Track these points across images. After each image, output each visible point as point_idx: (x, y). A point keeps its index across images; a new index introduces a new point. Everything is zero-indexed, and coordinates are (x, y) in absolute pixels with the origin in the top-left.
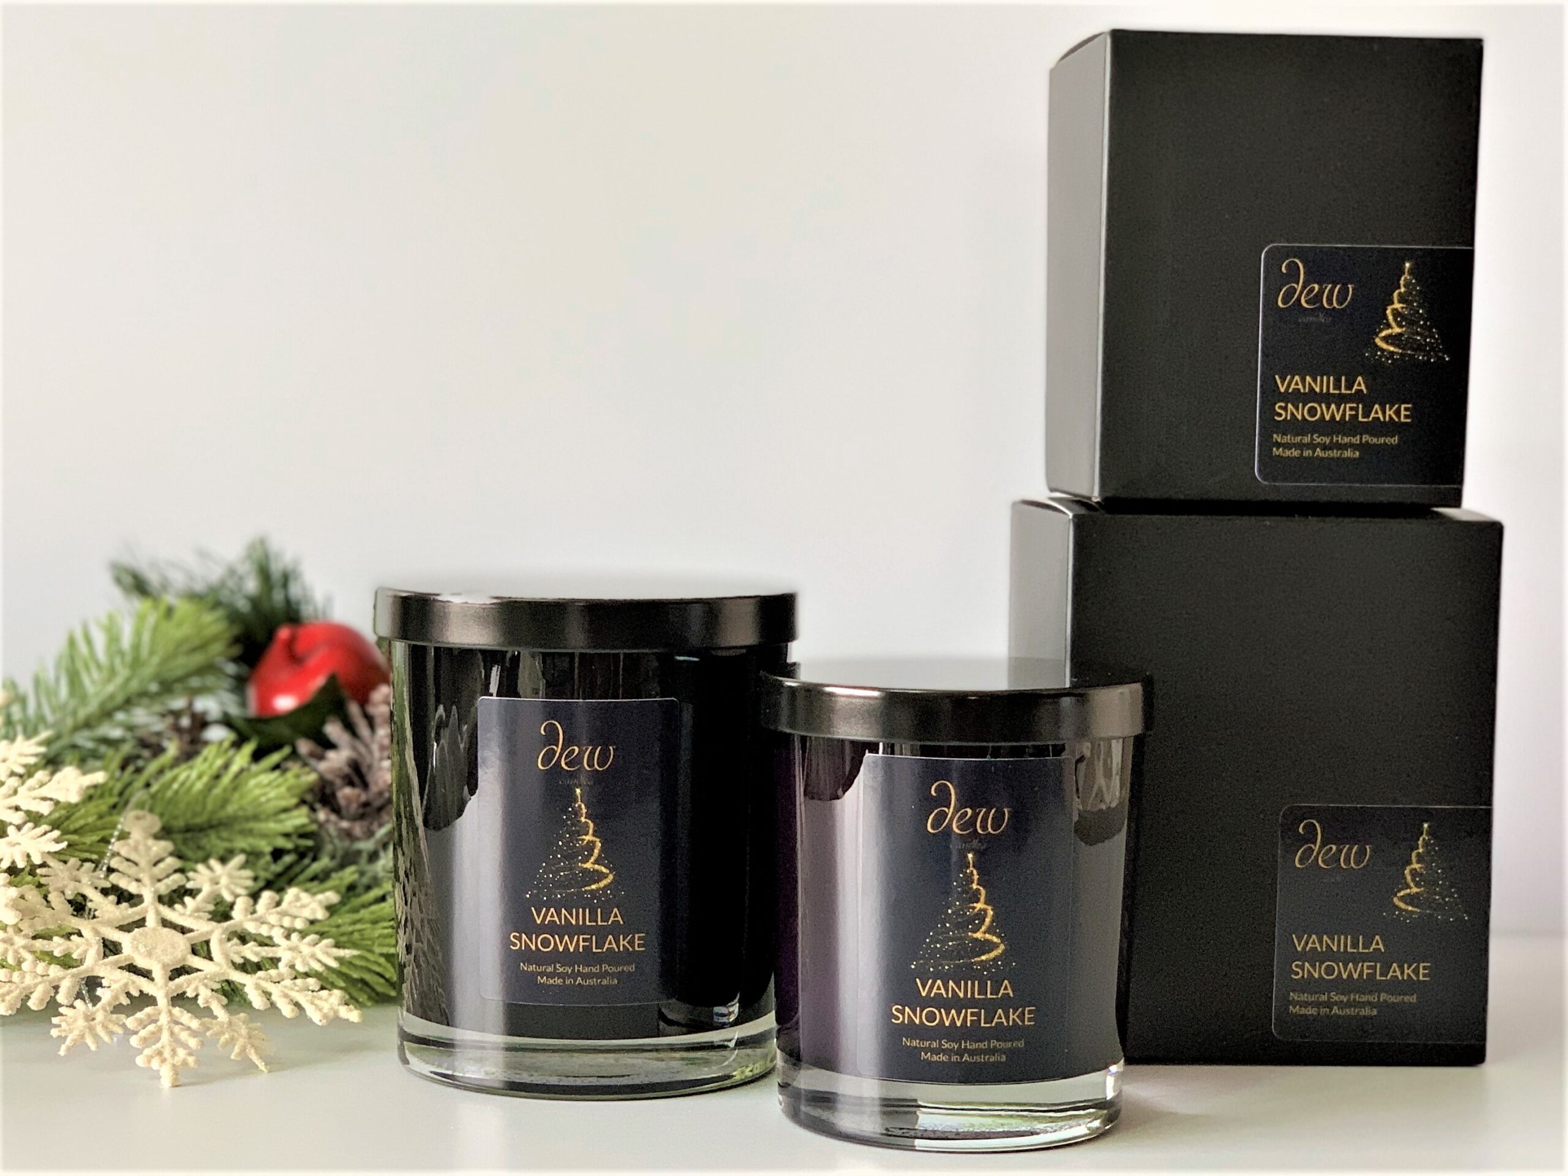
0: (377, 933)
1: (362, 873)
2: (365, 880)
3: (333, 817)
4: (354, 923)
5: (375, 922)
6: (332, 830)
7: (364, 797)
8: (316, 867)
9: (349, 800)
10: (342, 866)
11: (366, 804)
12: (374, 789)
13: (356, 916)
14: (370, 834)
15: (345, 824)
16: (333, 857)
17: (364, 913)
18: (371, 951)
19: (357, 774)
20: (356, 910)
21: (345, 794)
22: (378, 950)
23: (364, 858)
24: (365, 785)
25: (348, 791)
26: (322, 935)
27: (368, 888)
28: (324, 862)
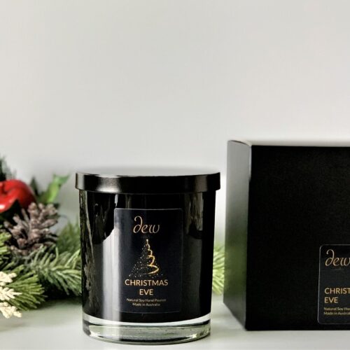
0: (30, 287)
1: (25, 267)
2: (26, 270)
3: (16, 249)
4: (22, 284)
5: (29, 283)
6: (15, 252)
7: (26, 242)
8: (10, 265)
9: (21, 243)
10: (19, 265)
11: (27, 244)
12: (29, 239)
13: (23, 282)
14: (28, 254)
15: (20, 251)
16: (15, 262)
17: (26, 281)
18: (28, 293)
19: (24, 233)
20: (23, 279)
21: (20, 240)
22: (30, 293)
23: (26, 262)
24: (27, 238)
25: (21, 240)
26: (10, 288)
27: (28, 272)
28: (12, 263)
